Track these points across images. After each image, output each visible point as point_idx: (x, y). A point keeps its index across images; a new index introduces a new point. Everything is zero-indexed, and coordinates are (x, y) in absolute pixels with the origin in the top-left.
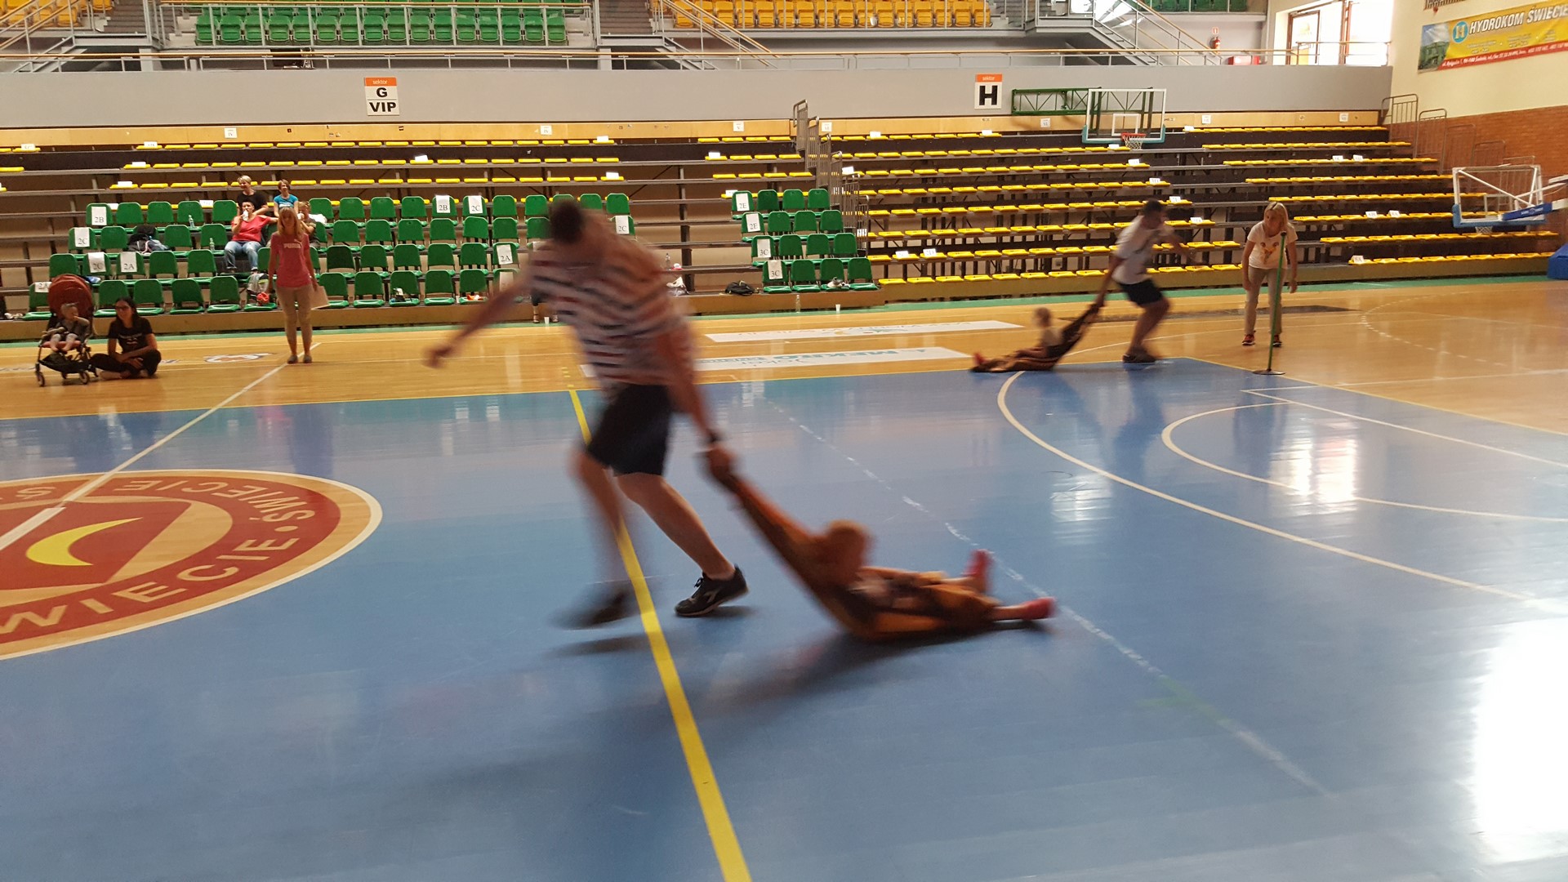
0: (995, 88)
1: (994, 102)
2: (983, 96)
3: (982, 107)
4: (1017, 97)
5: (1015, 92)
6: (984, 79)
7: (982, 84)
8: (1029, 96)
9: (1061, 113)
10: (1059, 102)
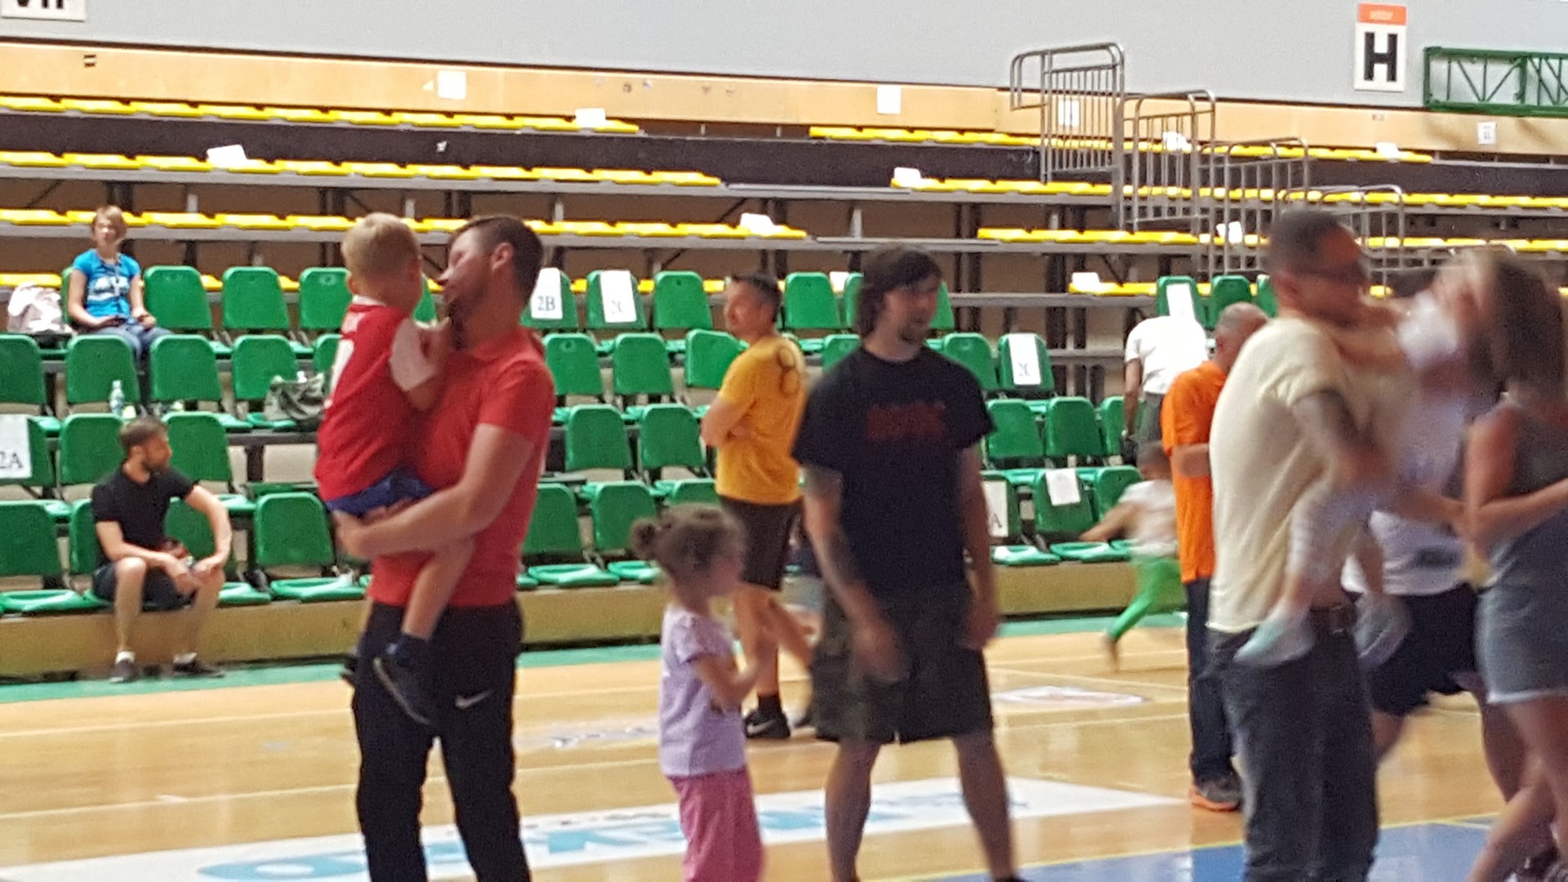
0: (1393, 39)
1: (1392, 76)
2: (1372, 58)
3: (1369, 85)
4: (1439, 67)
5: (1431, 53)
6: (1374, 15)
7: (1370, 28)
8: (1468, 66)
9: (1518, 111)
10: (1512, 85)
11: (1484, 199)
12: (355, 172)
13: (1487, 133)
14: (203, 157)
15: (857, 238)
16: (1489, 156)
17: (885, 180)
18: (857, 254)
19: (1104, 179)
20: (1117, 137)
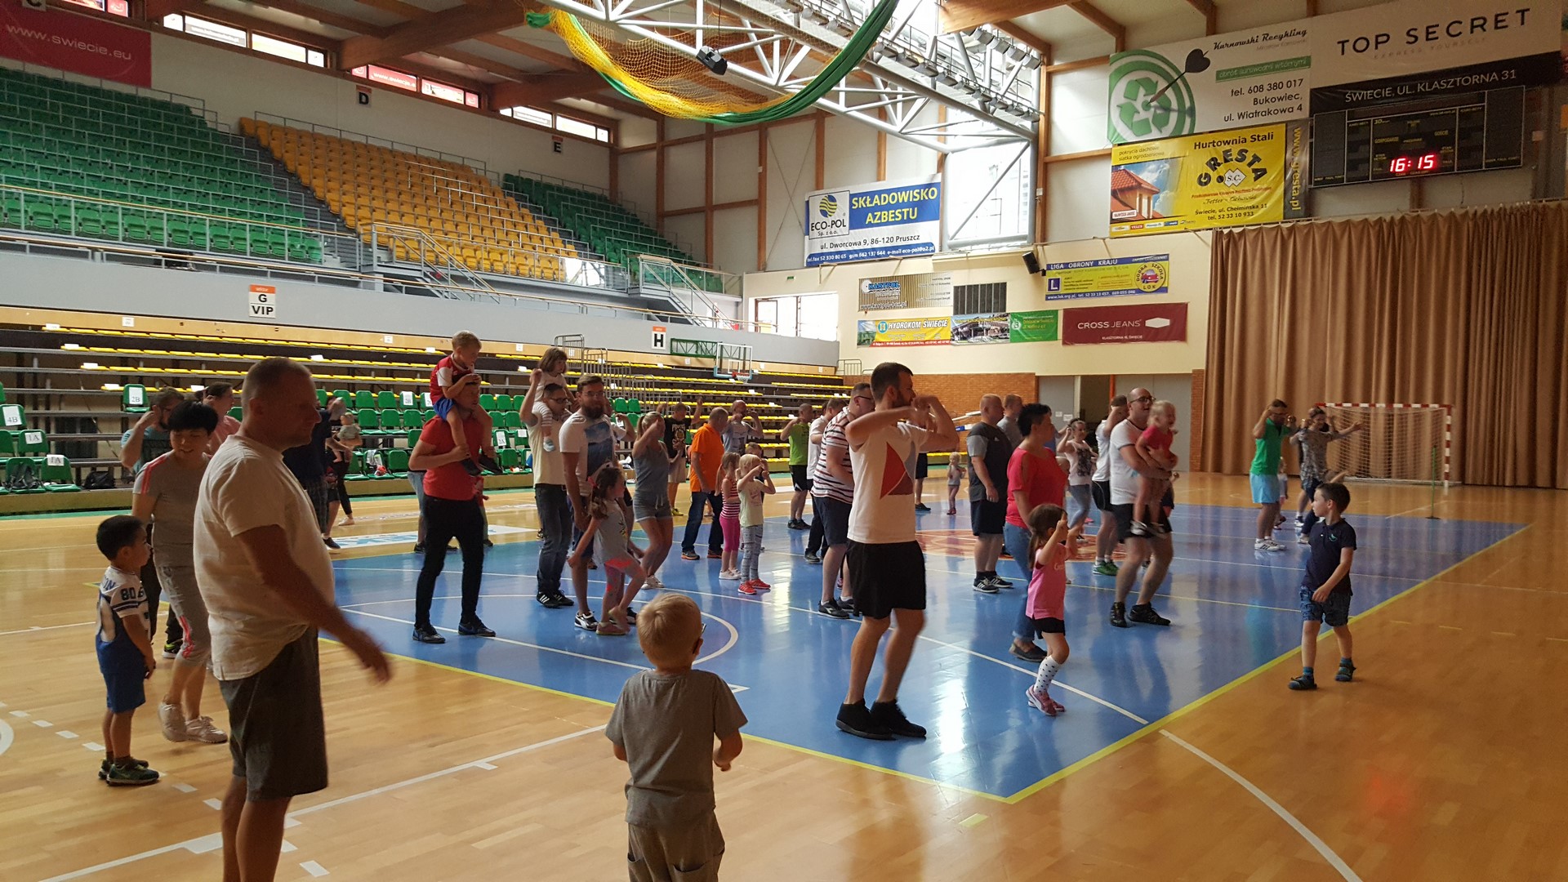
2: (656, 340)
4: (674, 344)
5: (672, 340)
8: (682, 344)
9: (696, 356)
10: (694, 349)
11: (684, 379)
12: (356, 363)
13: (687, 361)
14: (309, 358)
15: (507, 385)
16: (688, 368)
17: (516, 369)
18: (507, 390)
19: (579, 371)
20: (582, 359)
